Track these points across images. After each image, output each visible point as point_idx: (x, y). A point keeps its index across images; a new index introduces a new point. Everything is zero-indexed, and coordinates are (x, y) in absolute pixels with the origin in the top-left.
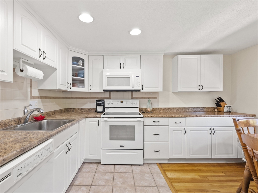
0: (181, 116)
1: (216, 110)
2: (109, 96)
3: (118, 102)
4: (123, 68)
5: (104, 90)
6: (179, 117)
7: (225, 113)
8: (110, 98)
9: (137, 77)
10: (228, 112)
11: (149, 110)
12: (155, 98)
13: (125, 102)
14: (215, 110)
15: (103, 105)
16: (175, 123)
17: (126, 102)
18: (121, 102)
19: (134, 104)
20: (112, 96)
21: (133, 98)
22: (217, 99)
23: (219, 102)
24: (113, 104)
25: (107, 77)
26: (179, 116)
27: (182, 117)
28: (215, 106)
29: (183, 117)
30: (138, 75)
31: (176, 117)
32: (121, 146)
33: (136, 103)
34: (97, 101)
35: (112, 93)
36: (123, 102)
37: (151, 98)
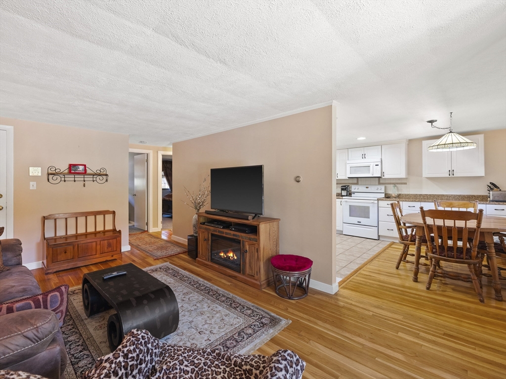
0: (415, 201)
2: (356, 182)
3: (363, 188)
4: (365, 158)
5: (348, 178)
8: (357, 184)
9: (376, 165)
11: (393, 195)
12: (406, 184)
13: (370, 188)
15: (346, 190)
16: (409, 206)
18: (366, 188)
19: (378, 190)
20: (360, 182)
21: (380, 184)
24: (359, 189)
25: (351, 167)
26: (413, 201)
30: (377, 163)
32: (358, 222)
33: (382, 188)
34: (342, 186)
35: (359, 180)
36: (368, 188)
37: (398, 184)
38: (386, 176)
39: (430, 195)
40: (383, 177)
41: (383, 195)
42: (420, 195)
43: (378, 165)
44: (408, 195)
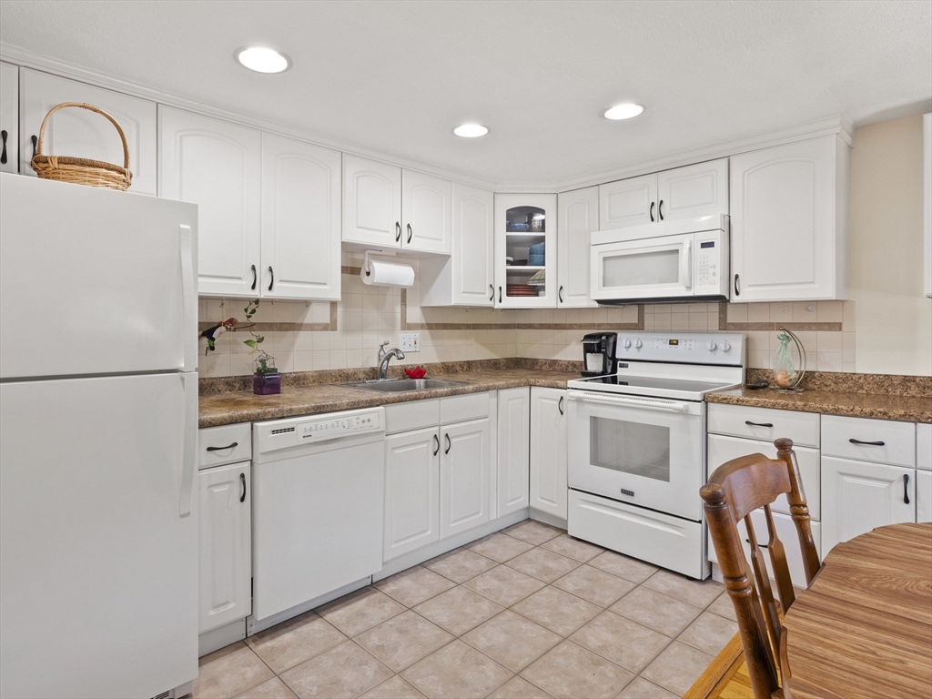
0: (885, 414)
2: (635, 319)
3: (660, 343)
4: (662, 218)
5: (599, 302)
6: (871, 416)
8: (639, 327)
9: (704, 245)
12: (837, 326)
13: (684, 343)
15: (602, 353)
16: (852, 441)
17: (688, 343)
18: (670, 344)
19: (719, 352)
20: (648, 322)
24: (641, 350)
25: (605, 259)
26: (872, 413)
27: (890, 419)
29: (896, 420)
30: (707, 238)
31: (856, 416)
32: (624, 491)
34: (587, 337)
35: (648, 309)
36: (677, 344)
37: (801, 326)
38: (747, 295)
40: (735, 299)
41: (737, 377)
42: (907, 380)
43: (711, 245)
44: (847, 377)
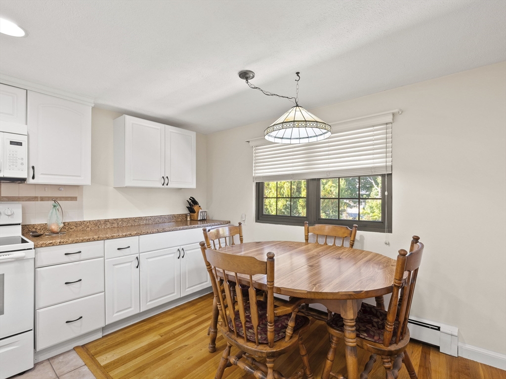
0: (130, 234)
1: (189, 219)
6: (126, 236)
7: (199, 222)
10: (203, 220)
11: (54, 228)
14: (187, 218)
16: (118, 249)
19: (3, 216)
22: (190, 201)
23: (192, 204)
27: (132, 236)
28: (186, 211)
29: (134, 236)
30: (16, 139)
31: (120, 238)
37: (62, 198)
38: (39, 180)
39: (122, 220)
40: (30, 181)
41: (17, 232)
42: (106, 221)
43: (20, 144)
44: (82, 223)
